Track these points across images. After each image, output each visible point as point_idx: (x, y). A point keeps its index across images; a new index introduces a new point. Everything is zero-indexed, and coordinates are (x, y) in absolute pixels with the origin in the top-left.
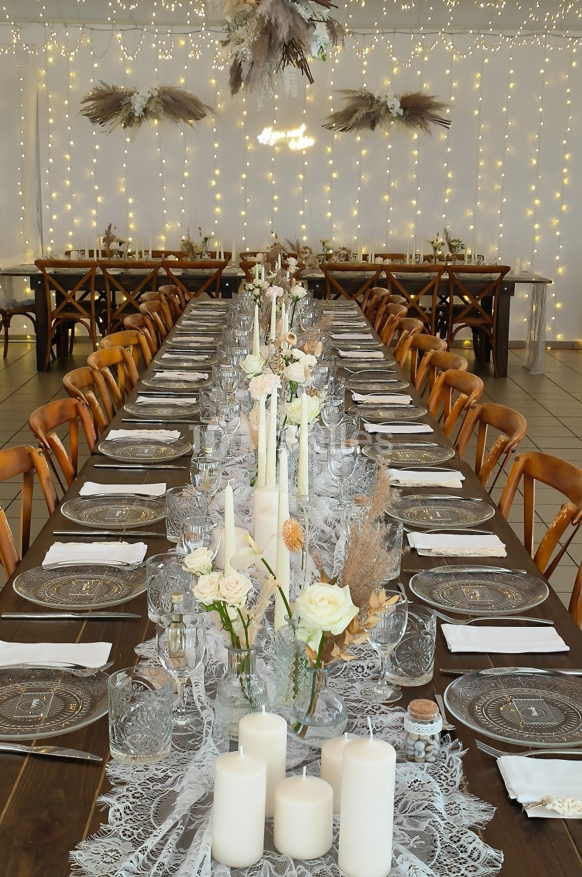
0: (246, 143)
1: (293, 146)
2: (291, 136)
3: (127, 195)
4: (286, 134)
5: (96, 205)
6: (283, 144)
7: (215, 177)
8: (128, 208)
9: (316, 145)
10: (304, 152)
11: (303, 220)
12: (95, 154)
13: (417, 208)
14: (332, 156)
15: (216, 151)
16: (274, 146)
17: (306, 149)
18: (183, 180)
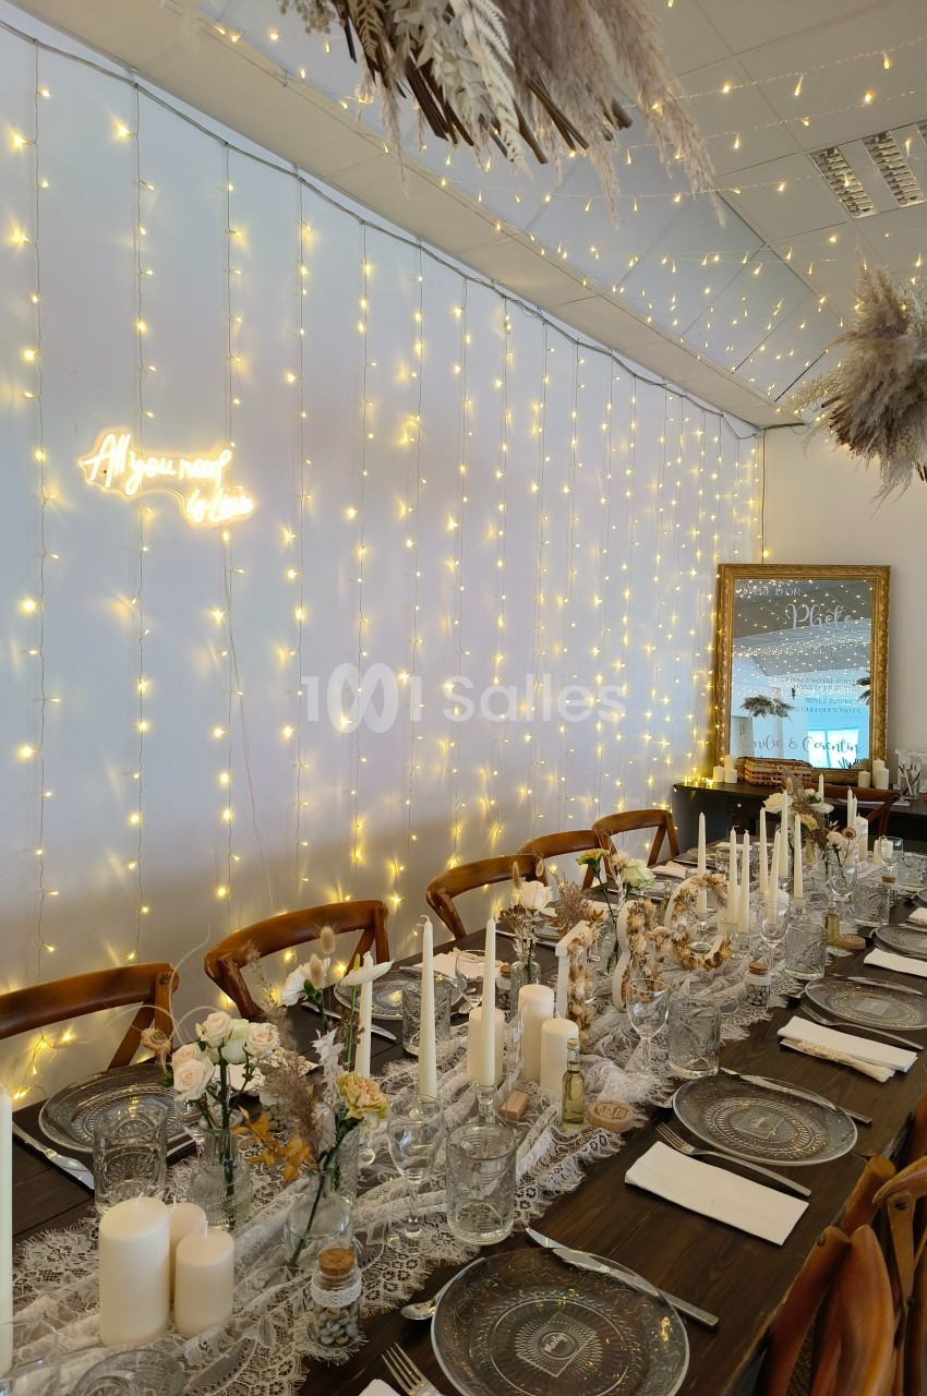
0: (36, 473)
1: (197, 511)
2: (191, 475)
4: (176, 466)
9: (258, 515)
10: (226, 536)
11: (222, 756)
16: (137, 503)
17: (231, 526)
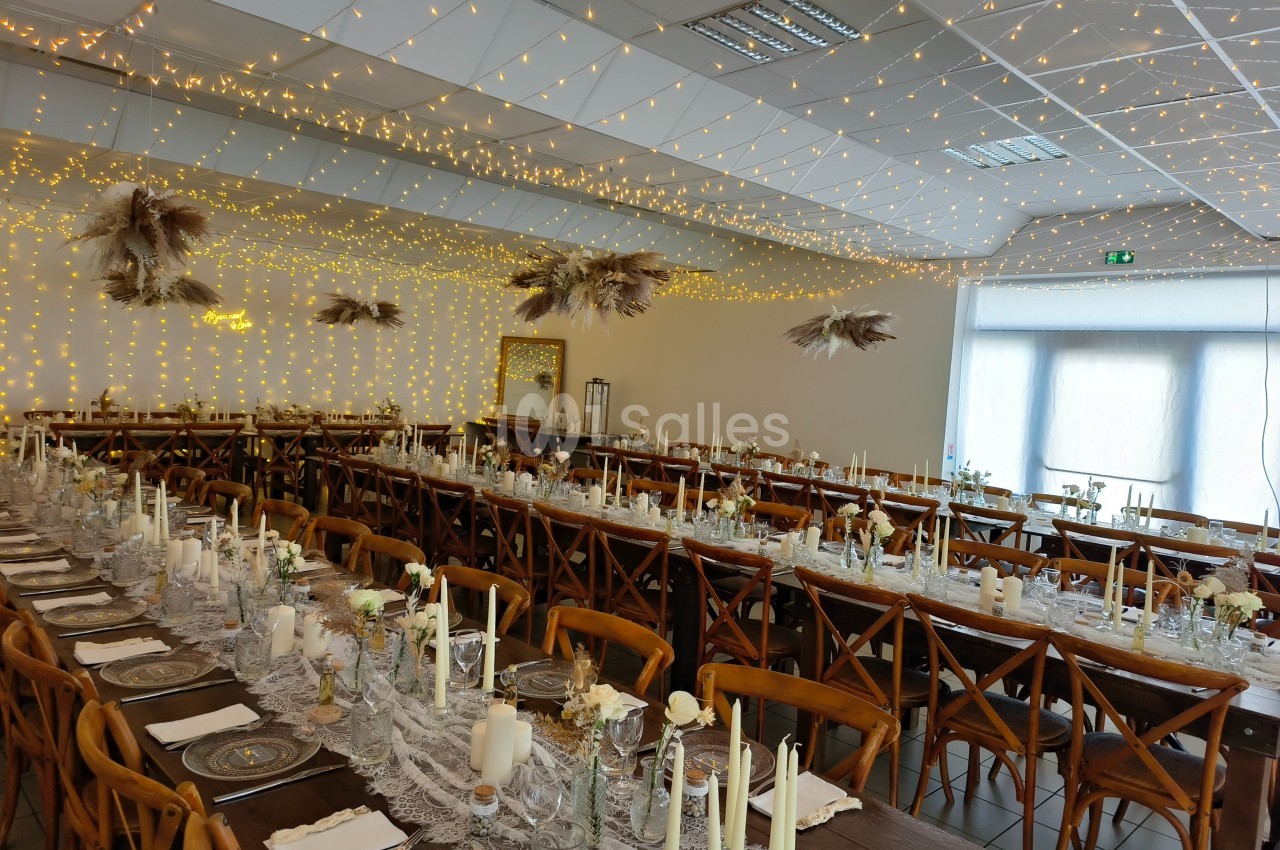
0: (192, 321)
1: (234, 327)
2: (232, 319)
3: (70, 359)
4: (228, 316)
5: (35, 368)
6: (225, 325)
7: (161, 348)
8: (71, 371)
9: (253, 327)
10: (243, 332)
11: (241, 386)
12: (35, 320)
13: (332, 379)
14: (266, 337)
15: (163, 326)
16: (217, 325)
17: (244, 330)
18: (131, 349)
